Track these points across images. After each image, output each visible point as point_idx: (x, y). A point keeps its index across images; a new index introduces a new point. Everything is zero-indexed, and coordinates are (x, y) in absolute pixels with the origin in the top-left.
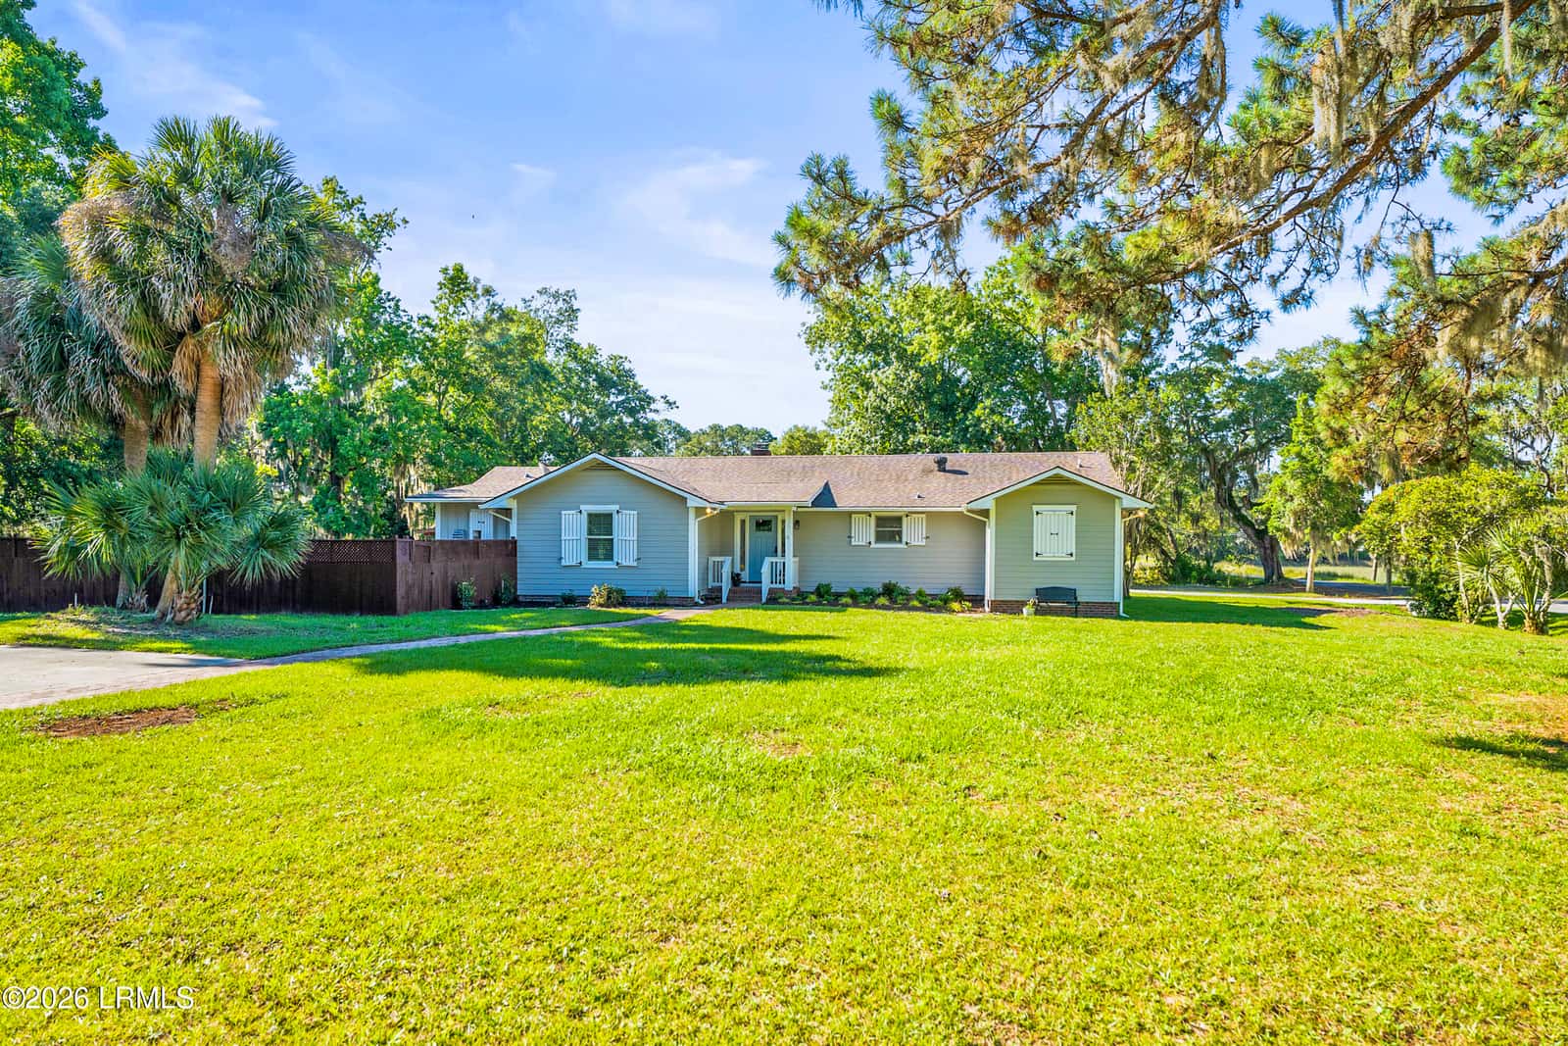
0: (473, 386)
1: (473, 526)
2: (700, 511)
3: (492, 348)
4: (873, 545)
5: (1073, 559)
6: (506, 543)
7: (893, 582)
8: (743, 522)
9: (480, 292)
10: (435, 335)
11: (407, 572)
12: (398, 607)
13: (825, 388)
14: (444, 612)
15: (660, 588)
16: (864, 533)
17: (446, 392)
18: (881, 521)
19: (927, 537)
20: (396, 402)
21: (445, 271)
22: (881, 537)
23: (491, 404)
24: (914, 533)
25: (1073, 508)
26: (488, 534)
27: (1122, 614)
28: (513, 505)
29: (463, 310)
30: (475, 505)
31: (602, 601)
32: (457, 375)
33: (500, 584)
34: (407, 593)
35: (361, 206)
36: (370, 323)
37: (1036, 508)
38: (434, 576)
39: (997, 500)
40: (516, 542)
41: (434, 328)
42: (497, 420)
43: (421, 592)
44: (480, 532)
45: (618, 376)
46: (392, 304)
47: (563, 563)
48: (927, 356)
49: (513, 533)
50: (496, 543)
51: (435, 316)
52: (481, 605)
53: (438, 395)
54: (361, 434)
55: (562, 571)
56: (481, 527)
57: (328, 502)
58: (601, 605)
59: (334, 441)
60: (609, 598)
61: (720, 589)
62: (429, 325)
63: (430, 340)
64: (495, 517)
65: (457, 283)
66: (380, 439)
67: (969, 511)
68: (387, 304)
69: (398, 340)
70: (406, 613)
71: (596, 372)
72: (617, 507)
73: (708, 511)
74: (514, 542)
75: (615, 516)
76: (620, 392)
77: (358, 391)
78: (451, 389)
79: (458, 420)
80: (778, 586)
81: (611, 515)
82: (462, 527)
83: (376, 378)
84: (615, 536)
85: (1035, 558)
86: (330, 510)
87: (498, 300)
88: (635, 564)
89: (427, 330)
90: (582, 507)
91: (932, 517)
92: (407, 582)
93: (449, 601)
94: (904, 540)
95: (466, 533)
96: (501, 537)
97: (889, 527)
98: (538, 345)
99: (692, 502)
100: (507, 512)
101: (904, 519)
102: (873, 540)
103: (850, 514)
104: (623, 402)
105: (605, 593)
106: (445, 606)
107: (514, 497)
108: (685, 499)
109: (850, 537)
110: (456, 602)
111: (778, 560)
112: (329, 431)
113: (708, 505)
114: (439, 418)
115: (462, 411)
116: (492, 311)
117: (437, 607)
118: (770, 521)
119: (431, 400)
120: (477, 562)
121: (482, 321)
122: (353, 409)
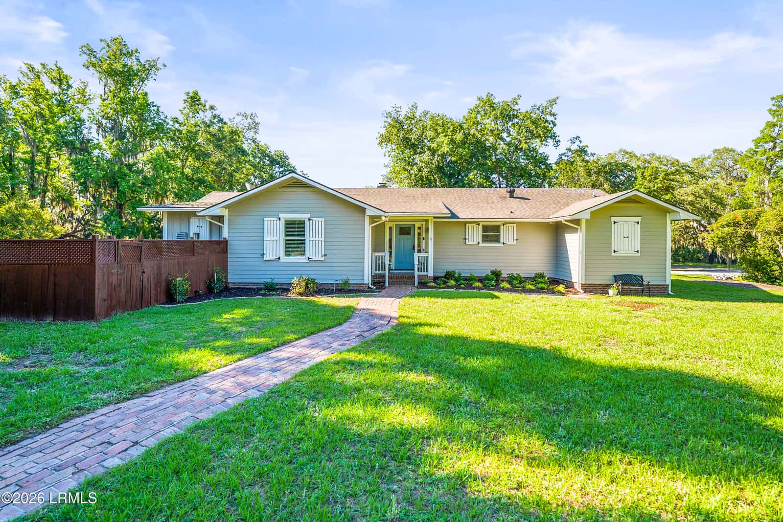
0: (202, 156)
1: (193, 230)
2: (373, 219)
3: (213, 135)
4: (481, 245)
5: (639, 254)
6: (218, 243)
7: (499, 270)
8: (390, 228)
9: (207, 107)
10: (181, 128)
11: (110, 274)
12: (97, 311)
13: (385, 166)
14: (158, 308)
15: (345, 277)
16: (475, 236)
17: (187, 159)
18: (486, 229)
19: (517, 239)
20: (157, 163)
21: (188, 94)
22: (486, 239)
23: (212, 167)
24: (508, 236)
25: (639, 219)
26: (205, 236)
27: (670, 292)
28: (225, 213)
29: (197, 115)
30: (193, 214)
31: (301, 290)
32: (193, 151)
33: (213, 277)
34: (110, 296)
35: (137, 54)
36: (142, 119)
37: (613, 219)
38: (145, 275)
39: (591, 213)
40: (227, 241)
41: (180, 124)
42: (216, 176)
43: (129, 291)
44: (198, 234)
45: (281, 159)
46: (155, 108)
47: (265, 258)
48: (442, 149)
49: (225, 234)
50: (210, 241)
51: (181, 119)
52: (195, 296)
53: (182, 161)
54: (133, 179)
55: (263, 264)
56: (199, 230)
57: (112, 217)
58: (300, 294)
59: (116, 183)
60: (307, 286)
61: (384, 276)
62: (177, 122)
63: (179, 130)
64: (211, 223)
65: (194, 100)
66: (146, 182)
67: (566, 221)
68: (152, 108)
69: (160, 129)
70: (108, 315)
71: (268, 156)
72: (308, 216)
73: (383, 218)
74: (225, 242)
75: (307, 223)
76: (281, 167)
77: (135, 155)
78: (190, 159)
79: (193, 175)
80: (423, 273)
81: (304, 221)
82: (184, 230)
83: (145, 150)
84: (307, 237)
85: (613, 254)
86: (114, 222)
87: (217, 112)
88: (323, 259)
89: (177, 125)
90: (281, 215)
91: (521, 225)
92: (110, 284)
93: (163, 297)
94: (502, 241)
95: (187, 235)
96: (215, 238)
97: (491, 233)
98: (239, 137)
99: (370, 212)
100: (220, 218)
101: (502, 227)
102: (480, 241)
103: (465, 224)
104: (283, 171)
105: (303, 284)
106: (158, 301)
107: (226, 207)
108: (363, 210)
109: (465, 239)
110: (170, 298)
111: (423, 255)
112: (113, 178)
113: (383, 214)
114: (182, 173)
115: (196, 170)
116: (215, 117)
117: (149, 304)
118: (409, 228)
119: (179, 164)
120: (193, 259)
121: (208, 122)
122: (130, 167)
